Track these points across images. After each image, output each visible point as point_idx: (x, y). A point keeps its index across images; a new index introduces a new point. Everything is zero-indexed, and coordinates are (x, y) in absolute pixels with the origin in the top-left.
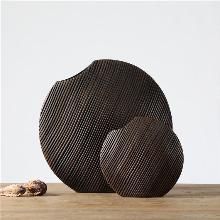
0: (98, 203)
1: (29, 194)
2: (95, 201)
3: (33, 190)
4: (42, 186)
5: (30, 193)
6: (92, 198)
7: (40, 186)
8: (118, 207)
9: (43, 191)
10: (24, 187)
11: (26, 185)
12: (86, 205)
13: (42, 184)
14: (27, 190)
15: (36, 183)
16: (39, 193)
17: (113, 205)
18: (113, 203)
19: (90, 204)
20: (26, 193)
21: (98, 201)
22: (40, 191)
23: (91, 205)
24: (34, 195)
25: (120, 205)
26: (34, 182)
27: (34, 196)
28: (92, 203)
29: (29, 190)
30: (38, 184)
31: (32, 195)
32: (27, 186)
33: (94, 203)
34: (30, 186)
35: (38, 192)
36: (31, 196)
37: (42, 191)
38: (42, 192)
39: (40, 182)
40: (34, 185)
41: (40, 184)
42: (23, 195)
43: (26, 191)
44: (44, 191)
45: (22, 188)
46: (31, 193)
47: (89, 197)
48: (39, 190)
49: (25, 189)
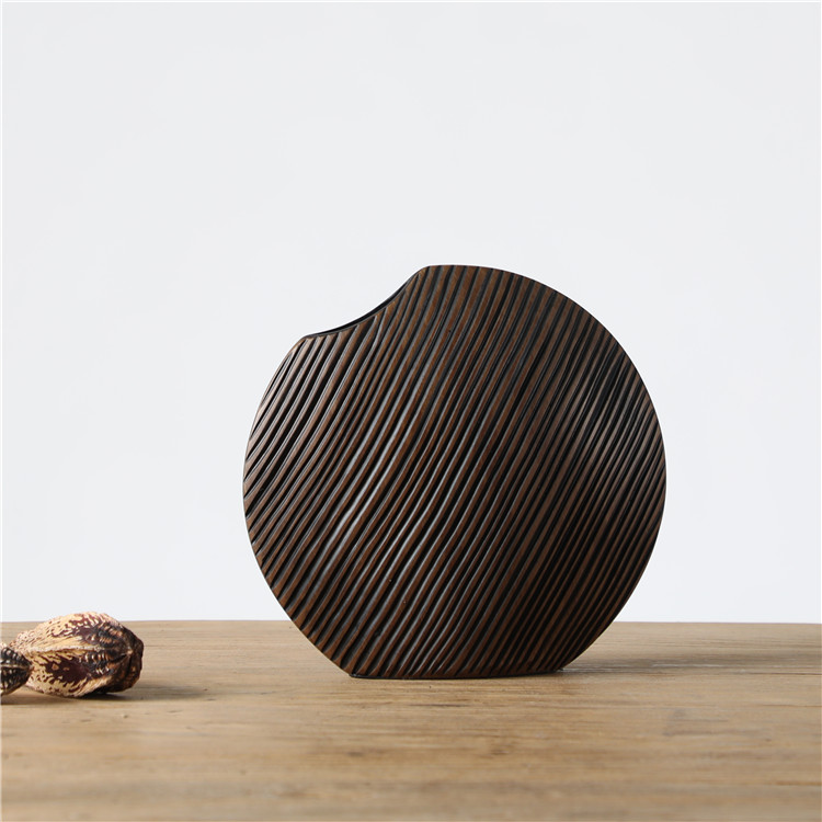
0: (415, 743)
1: (45, 687)
2: (397, 728)
3: (67, 670)
4: (117, 649)
5: (52, 682)
6: (384, 711)
7: (107, 646)
8: (525, 765)
9: (122, 676)
10: (22, 652)
11: (33, 642)
12: (354, 754)
13: (114, 637)
14: (36, 666)
15: (84, 629)
16: (103, 681)
17: (497, 752)
18: (498, 741)
19: (372, 750)
20: (30, 683)
21: (414, 728)
22: (106, 674)
23: (381, 752)
24: (75, 694)
25: (537, 753)
26: (74, 623)
27: (72, 697)
28: (382, 742)
29: (49, 666)
30: (97, 638)
31: (62, 695)
32: (36, 648)
33: (397, 743)
34: (52, 647)
35: (98, 676)
36: (55, 698)
37: (119, 672)
38: (116, 676)
39: (108, 624)
40: (75, 643)
41: (107, 634)
42: (20, 691)
43: (34, 674)
44: (128, 671)
45: (10, 657)
46: (57, 685)
47: (363, 706)
48: (103, 667)
49: (24, 661)
